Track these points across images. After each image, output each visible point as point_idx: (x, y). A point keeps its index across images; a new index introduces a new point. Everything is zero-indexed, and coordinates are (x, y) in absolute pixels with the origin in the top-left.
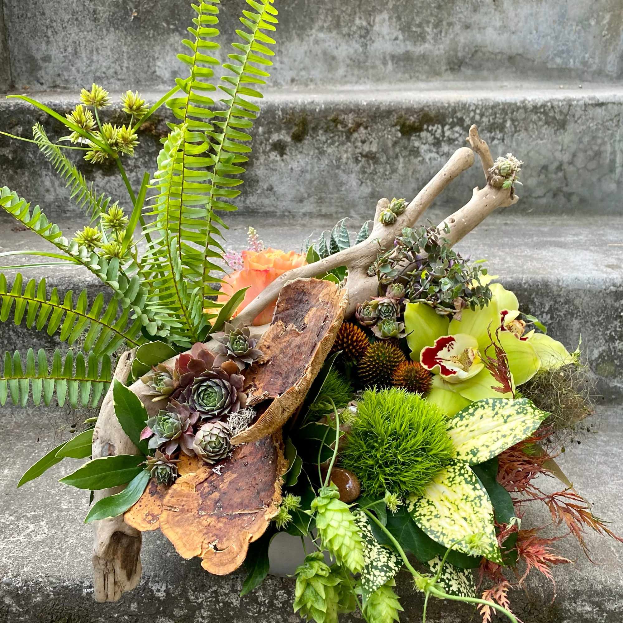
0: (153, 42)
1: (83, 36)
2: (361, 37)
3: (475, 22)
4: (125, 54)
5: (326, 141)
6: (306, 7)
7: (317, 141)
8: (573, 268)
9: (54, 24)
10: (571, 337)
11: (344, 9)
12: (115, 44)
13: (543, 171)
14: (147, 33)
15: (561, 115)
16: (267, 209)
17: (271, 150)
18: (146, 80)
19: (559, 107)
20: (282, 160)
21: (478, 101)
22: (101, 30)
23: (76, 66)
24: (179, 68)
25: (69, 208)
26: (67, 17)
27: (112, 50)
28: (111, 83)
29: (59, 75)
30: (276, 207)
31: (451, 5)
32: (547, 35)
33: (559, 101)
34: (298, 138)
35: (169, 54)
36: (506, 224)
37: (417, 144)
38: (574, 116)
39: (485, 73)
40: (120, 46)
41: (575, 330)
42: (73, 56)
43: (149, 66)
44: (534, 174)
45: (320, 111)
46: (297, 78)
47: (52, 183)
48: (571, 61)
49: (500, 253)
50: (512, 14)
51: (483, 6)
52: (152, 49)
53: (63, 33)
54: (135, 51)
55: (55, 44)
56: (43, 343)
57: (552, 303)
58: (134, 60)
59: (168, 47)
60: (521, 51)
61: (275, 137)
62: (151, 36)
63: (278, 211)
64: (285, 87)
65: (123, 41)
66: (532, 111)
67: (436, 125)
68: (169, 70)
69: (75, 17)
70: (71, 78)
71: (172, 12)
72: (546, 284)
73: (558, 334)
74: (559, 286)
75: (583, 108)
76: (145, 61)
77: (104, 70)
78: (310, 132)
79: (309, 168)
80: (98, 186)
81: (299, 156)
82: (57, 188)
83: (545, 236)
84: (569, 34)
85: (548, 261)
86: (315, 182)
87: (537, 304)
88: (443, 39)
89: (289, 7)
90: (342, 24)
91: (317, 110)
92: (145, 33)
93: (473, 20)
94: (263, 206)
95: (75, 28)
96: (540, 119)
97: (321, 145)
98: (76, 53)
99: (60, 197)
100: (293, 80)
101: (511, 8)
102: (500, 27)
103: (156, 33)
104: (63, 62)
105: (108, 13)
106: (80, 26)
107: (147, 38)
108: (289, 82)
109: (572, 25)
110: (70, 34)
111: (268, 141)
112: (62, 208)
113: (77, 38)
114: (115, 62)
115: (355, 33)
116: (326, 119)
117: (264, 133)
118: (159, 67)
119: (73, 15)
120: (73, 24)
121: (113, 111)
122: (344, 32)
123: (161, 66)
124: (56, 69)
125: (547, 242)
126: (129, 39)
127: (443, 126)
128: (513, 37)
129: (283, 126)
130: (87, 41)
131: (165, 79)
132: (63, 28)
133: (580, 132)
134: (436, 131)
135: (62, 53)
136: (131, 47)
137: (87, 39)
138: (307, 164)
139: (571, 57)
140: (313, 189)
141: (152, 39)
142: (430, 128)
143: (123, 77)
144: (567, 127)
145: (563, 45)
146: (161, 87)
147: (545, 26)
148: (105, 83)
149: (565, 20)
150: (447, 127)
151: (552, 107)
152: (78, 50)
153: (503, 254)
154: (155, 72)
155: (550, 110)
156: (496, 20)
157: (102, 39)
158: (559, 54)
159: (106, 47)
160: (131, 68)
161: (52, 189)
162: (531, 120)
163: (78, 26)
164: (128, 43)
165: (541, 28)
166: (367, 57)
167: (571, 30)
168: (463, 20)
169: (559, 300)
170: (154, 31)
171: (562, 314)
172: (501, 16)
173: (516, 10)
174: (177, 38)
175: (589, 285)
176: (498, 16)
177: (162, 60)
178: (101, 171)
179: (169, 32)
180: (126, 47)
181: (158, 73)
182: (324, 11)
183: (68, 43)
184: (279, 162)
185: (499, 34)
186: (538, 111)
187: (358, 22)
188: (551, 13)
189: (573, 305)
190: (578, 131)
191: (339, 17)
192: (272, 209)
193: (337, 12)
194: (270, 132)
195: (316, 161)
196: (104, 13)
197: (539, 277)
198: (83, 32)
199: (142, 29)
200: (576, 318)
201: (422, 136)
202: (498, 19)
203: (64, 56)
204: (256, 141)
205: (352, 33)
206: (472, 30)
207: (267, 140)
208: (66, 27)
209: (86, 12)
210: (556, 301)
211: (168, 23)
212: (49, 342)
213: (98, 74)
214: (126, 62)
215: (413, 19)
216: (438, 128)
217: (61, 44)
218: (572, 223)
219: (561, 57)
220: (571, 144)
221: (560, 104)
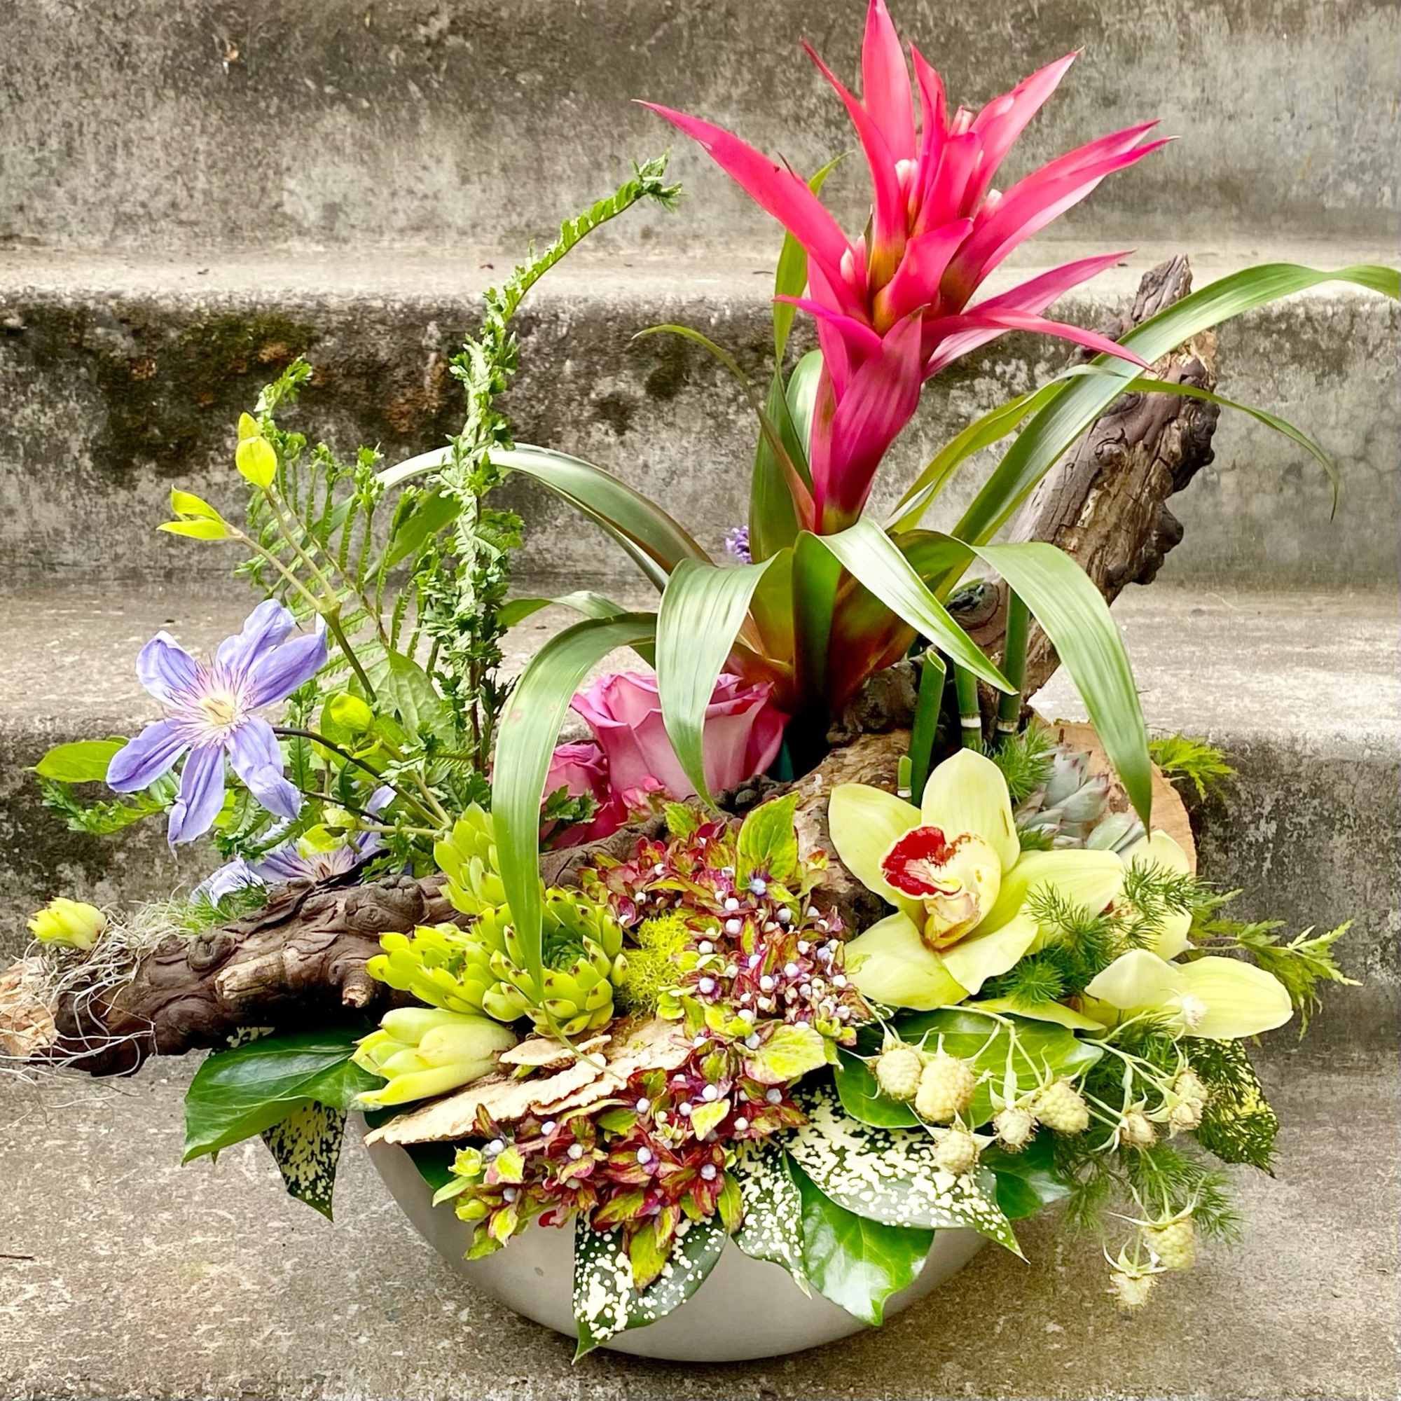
0: (278, 129)
1: (91, 108)
2: (828, 123)
3: (1128, 90)
4: (201, 158)
5: (735, 399)
6: (684, 45)
7: (711, 395)
8: (1337, 714)
9: (17, 78)
10: (1331, 879)
11: (785, 53)
12: (177, 131)
13: (1290, 478)
14: (263, 104)
15: (1330, 337)
16: (580, 567)
17: (594, 418)
18: (255, 226)
19: (1325, 318)
20: (622, 443)
21: (1120, 301)
22: (140, 93)
23: (68, 185)
24: (345, 197)
25: (64, 558)
26: (50, 61)
27: (166, 146)
28: (162, 231)
29: (21, 208)
30: (603, 561)
31: (1064, 44)
32: (1319, 125)
33: (1327, 303)
34: (663, 389)
35: (320, 160)
36: (1197, 612)
37: (964, 408)
38: (1364, 341)
39: (1159, 219)
40: (188, 137)
41: (1338, 863)
42: (61, 160)
43: (263, 189)
44: (1268, 486)
45: (721, 322)
46: (658, 229)
47: (23, 490)
48: (1387, 190)
49: (1167, 679)
50: (1224, 70)
51: (1150, 48)
52: (274, 145)
53: (38, 102)
54: (230, 149)
55: (15, 128)
56: (28, 881)
57: (1279, 793)
58: (224, 171)
59: (316, 143)
60: (1251, 164)
61: (604, 387)
62: (272, 111)
63: (607, 570)
64: (626, 251)
65: (198, 123)
66: (1258, 327)
67: (1014, 362)
68: (319, 200)
69: (72, 61)
70: (53, 215)
71: (333, 51)
72: (1263, 749)
73: (1298, 871)
74: (1295, 753)
75: (1388, 322)
76: (255, 176)
77: (143, 196)
78: (695, 375)
79: (689, 463)
80: (142, 502)
81: (664, 435)
82: (36, 506)
83: (1291, 643)
84: (1377, 122)
85: (1281, 698)
86: (706, 501)
87: (1243, 795)
88: (1046, 131)
89: (639, 44)
90: (779, 89)
91: (713, 321)
92: (257, 103)
93: (1124, 82)
94: (569, 558)
95: (73, 86)
96: (1279, 349)
97: (721, 408)
98: (70, 150)
99: (41, 528)
100: (647, 234)
101: (1224, 56)
102: (1196, 102)
103: (285, 106)
104: (33, 175)
105: (161, 53)
106: (86, 85)
107: (261, 117)
108: (638, 239)
109: (1383, 100)
110: (57, 104)
111: (588, 394)
112: (44, 557)
113: (75, 112)
114: (170, 178)
115: (812, 113)
116: (735, 343)
117: (577, 375)
118: (291, 193)
119: (67, 56)
120: (68, 77)
121: (191, 315)
122: (784, 112)
123: (298, 189)
124: (14, 193)
125: (1290, 655)
126: (214, 118)
127: (1031, 364)
128: (1231, 127)
129: (625, 358)
130: (101, 123)
131: (306, 225)
132: (39, 88)
133: (1382, 381)
134: (1013, 377)
135: (32, 150)
136: (219, 138)
137: (103, 116)
138: (686, 453)
139: (1385, 181)
140: (699, 517)
141: (276, 122)
142: (998, 370)
143: (193, 217)
144: (1350, 369)
145: (1363, 149)
146: (296, 245)
147: (1313, 101)
148: (145, 230)
149: (1367, 88)
150: (1041, 368)
151: (1309, 318)
152: (77, 144)
153: (1174, 680)
154: (279, 205)
155: (1302, 325)
156: (1183, 84)
157: (142, 116)
158: (1354, 172)
159: (152, 139)
160: (216, 193)
161: (22, 509)
162: (1256, 351)
163: (79, 84)
164: (212, 130)
165: (1301, 108)
166: (845, 175)
167: (1383, 113)
168: (1098, 84)
169: (1297, 786)
170: (282, 100)
171: (1304, 821)
172: (1199, 75)
173: (1235, 60)
174: (341, 120)
175: (1368, 752)
176: (1188, 73)
177: (300, 175)
178: (153, 465)
179: (320, 102)
180: (205, 139)
181: (288, 209)
182: (733, 57)
183: (50, 127)
184: (615, 449)
185: (1194, 120)
186: (1274, 327)
187: (820, 85)
188: (1329, 69)
189: (1333, 799)
190: (1377, 378)
191: (770, 72)
192: (594, 566)
193: (768, 60)
194: (591, 374)
195: (708, 446)
196: (151, 49)
197: (1247, 732)
198: (92, 98)
199: (249, 93)
200: (1340, 832)
201: (977, 389)
202: (1189, 83)
203: (37, 160)
204: (555, 396)
205: (805, 114)
206: (1122, 108)
207: (585, 392)
208: (47, 85)
209: (103, 49)
210: (1288, 790)
211: (320, 80)
212: (43, 879)
213: (127, 208)
214: (202, 178)
215: (965, 79)
216: (1018, 368)
217: (31, 128)
218: (1368, 610)
219: (1358, 181)
220: (1360, 411)
221: (1330, 312)
